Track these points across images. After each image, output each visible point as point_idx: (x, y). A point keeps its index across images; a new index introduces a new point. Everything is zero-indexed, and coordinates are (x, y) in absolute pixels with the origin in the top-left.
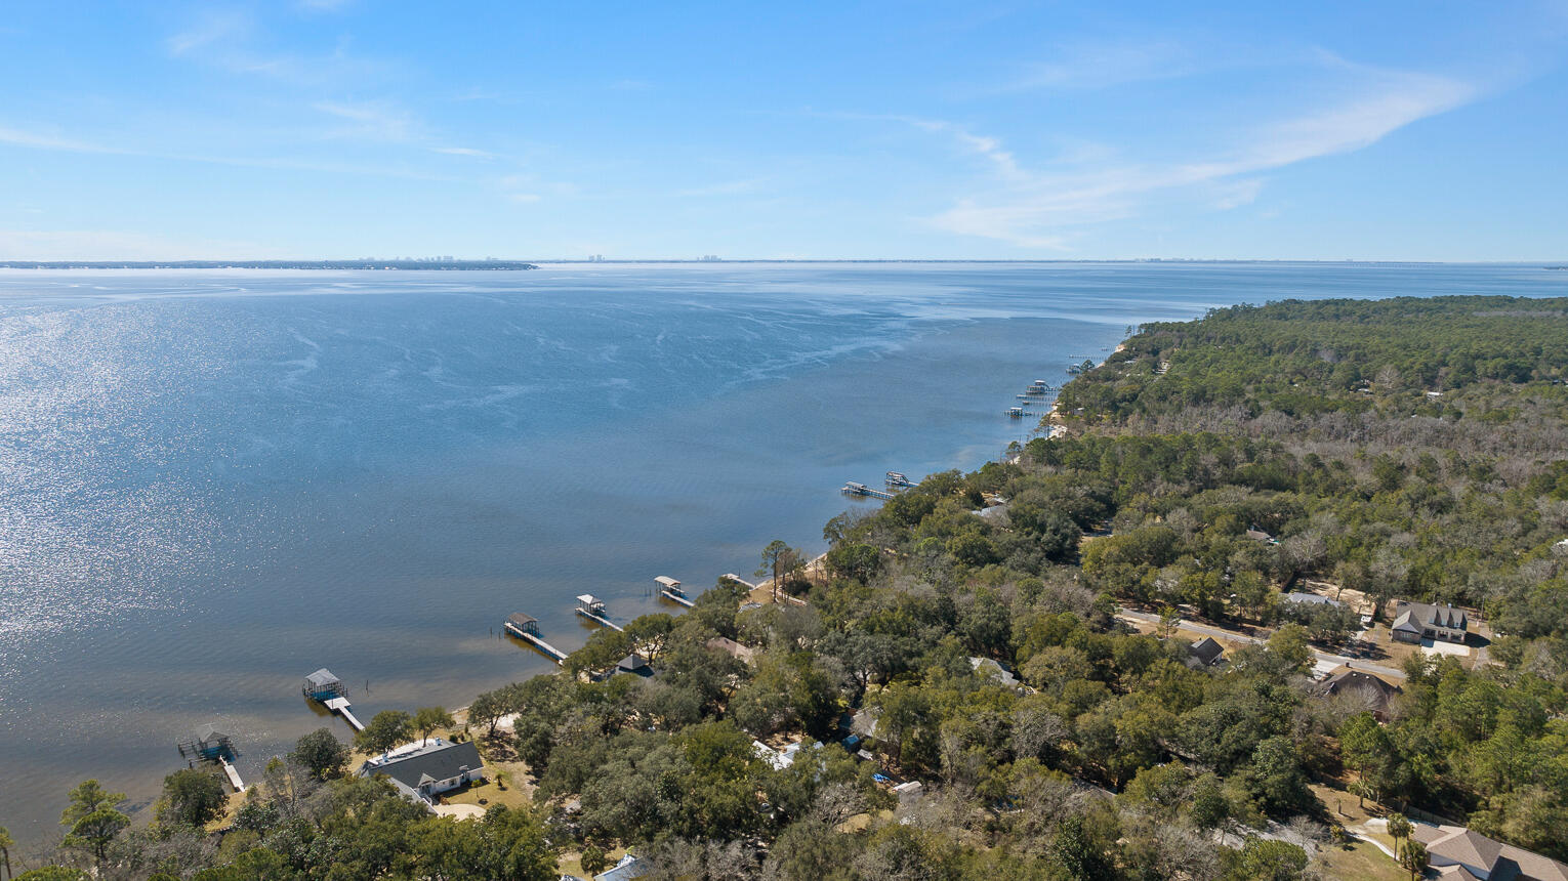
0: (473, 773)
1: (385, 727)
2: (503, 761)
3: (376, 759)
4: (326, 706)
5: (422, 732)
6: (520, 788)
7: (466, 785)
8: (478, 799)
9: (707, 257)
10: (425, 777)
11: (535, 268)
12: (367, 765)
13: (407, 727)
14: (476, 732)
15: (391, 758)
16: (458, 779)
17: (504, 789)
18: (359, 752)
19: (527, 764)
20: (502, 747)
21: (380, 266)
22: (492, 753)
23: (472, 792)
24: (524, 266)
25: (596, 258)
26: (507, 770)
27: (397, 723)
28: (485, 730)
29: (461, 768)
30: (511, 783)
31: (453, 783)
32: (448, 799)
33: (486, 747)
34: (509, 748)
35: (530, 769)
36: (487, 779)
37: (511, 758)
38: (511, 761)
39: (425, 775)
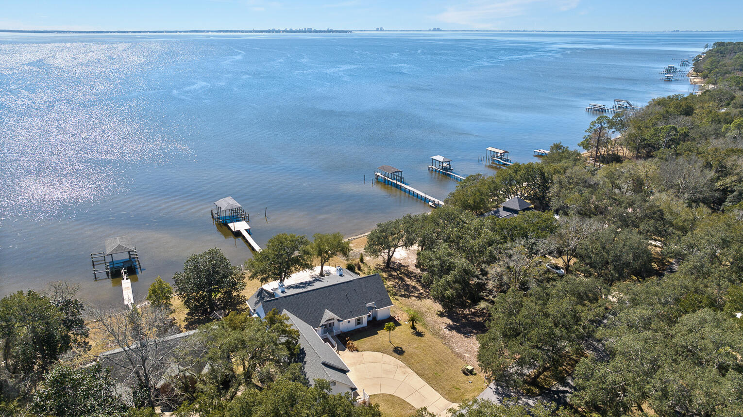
0: (382, 312)
1: (282, 252)
2: (408, 297)
3: (271, 286)
4: (229, 228)
5: (320, 258)
6: (437, 334)
7: (375, 325)
8: (392, 346)
9: (435, 29)
10: (328, 314)
12: (261, 293)
13: (306, 253)
14: (373, 262)
15: (288, 288)
16: (365, 318)
17: (419, 334)
18: (252, 277)
20: (402, 279)
22: (394, 287)
23: (383, 336)
26: (416, 308)
27: (295, 248)
28: (380, 260)
29: (368, 305)
30: (426, 326)
31: (359, 322)
32: (356, 343)
33: (386, 280)
34: (412, 283)
36: (398, 320)
37: (415, 293)
38: (416, 297)
39: (327, 311)
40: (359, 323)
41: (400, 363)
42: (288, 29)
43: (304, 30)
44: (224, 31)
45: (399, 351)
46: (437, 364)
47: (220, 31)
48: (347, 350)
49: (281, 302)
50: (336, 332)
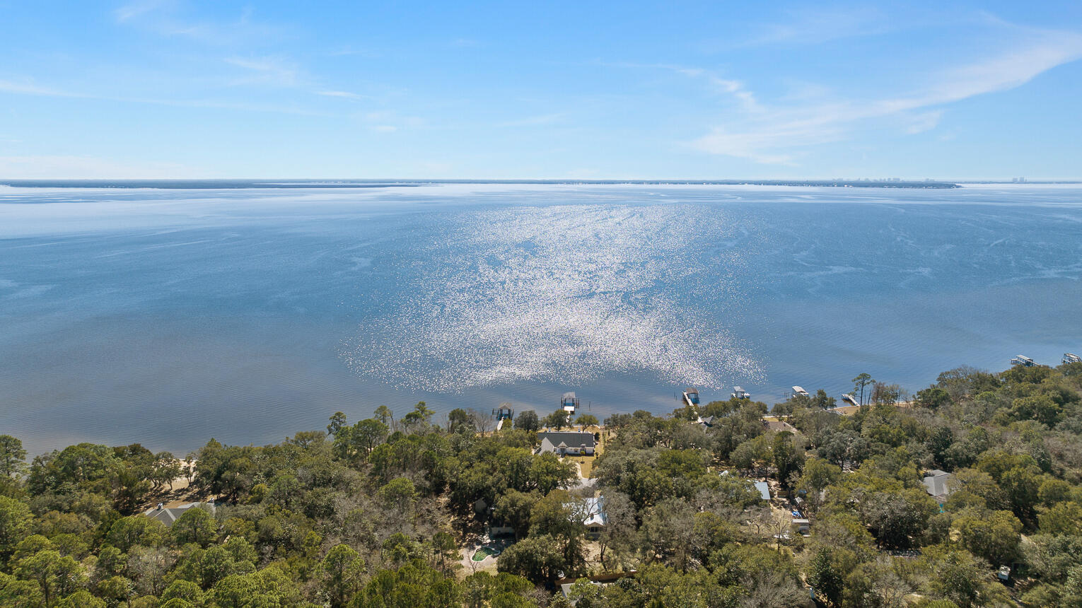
10: (563, 444)
11: (958, 187)
21: (841, 184)
24: (950, 186)
25: (1019, 180)
31: (576, 451)
39: (563, 442)
49: (545, 434)
50: (565, 452)
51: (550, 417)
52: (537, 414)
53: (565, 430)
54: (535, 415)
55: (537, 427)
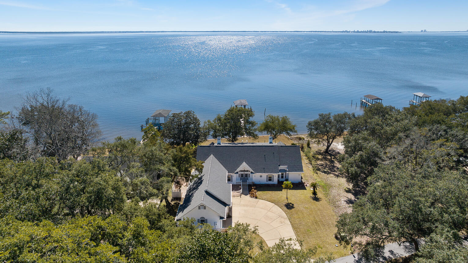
2: (328, 173)
6: (334, 203)
7: (280, 184)
8: (286, 202)
10: (244, 166)
16: (275, 177)
17: (316, 199)
19: (348, 181)
20: (332, 162)
22: (322, 165)
23: (284, 195)
26: (328, 182)
29: (282, 167)
30: (327, 195)
31: (270, 178)
32: (259, 193)
33: (318, 159)
34: (339, 165)
35: (351, 186)
36: (306, 186)
37: (337, 172)
38: (335, 175)
39: (244, 163)
40: (270, 180)
41: (284, 214)
42: (356, 31)
43: (367, 31)
44: (314, 32)
45: (289, 206)
46: (315, 224)
47: (312, 32)
48: (249, 195)
49: (211, 149)
50: (249, 182)
51: (219, 119)
52: (198, 117)
53: (244, 140)
54: (196, 119)
55: (197, 137)
